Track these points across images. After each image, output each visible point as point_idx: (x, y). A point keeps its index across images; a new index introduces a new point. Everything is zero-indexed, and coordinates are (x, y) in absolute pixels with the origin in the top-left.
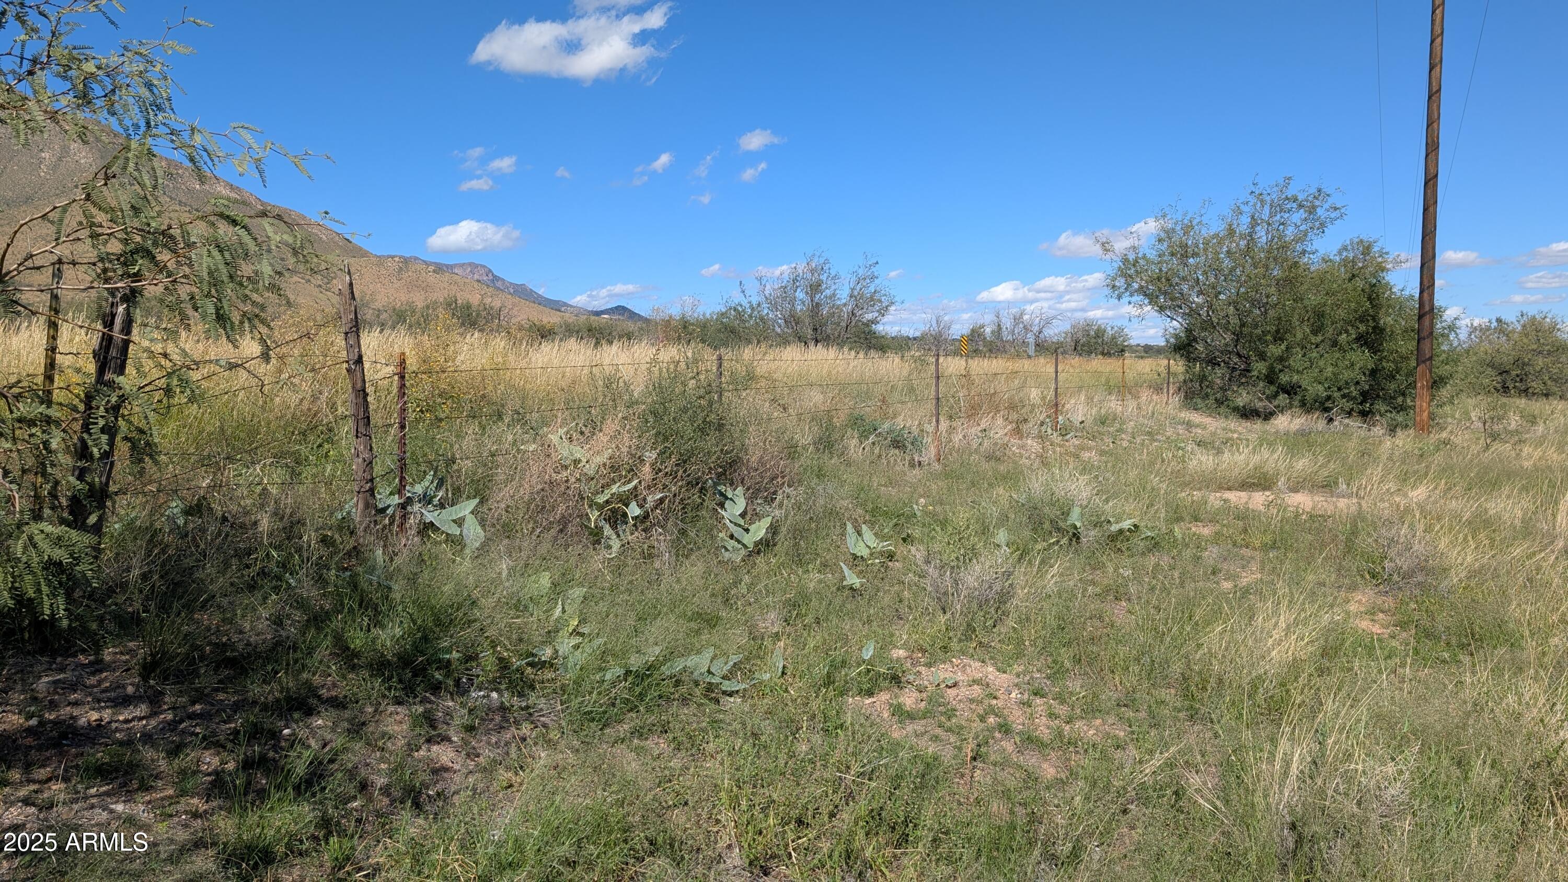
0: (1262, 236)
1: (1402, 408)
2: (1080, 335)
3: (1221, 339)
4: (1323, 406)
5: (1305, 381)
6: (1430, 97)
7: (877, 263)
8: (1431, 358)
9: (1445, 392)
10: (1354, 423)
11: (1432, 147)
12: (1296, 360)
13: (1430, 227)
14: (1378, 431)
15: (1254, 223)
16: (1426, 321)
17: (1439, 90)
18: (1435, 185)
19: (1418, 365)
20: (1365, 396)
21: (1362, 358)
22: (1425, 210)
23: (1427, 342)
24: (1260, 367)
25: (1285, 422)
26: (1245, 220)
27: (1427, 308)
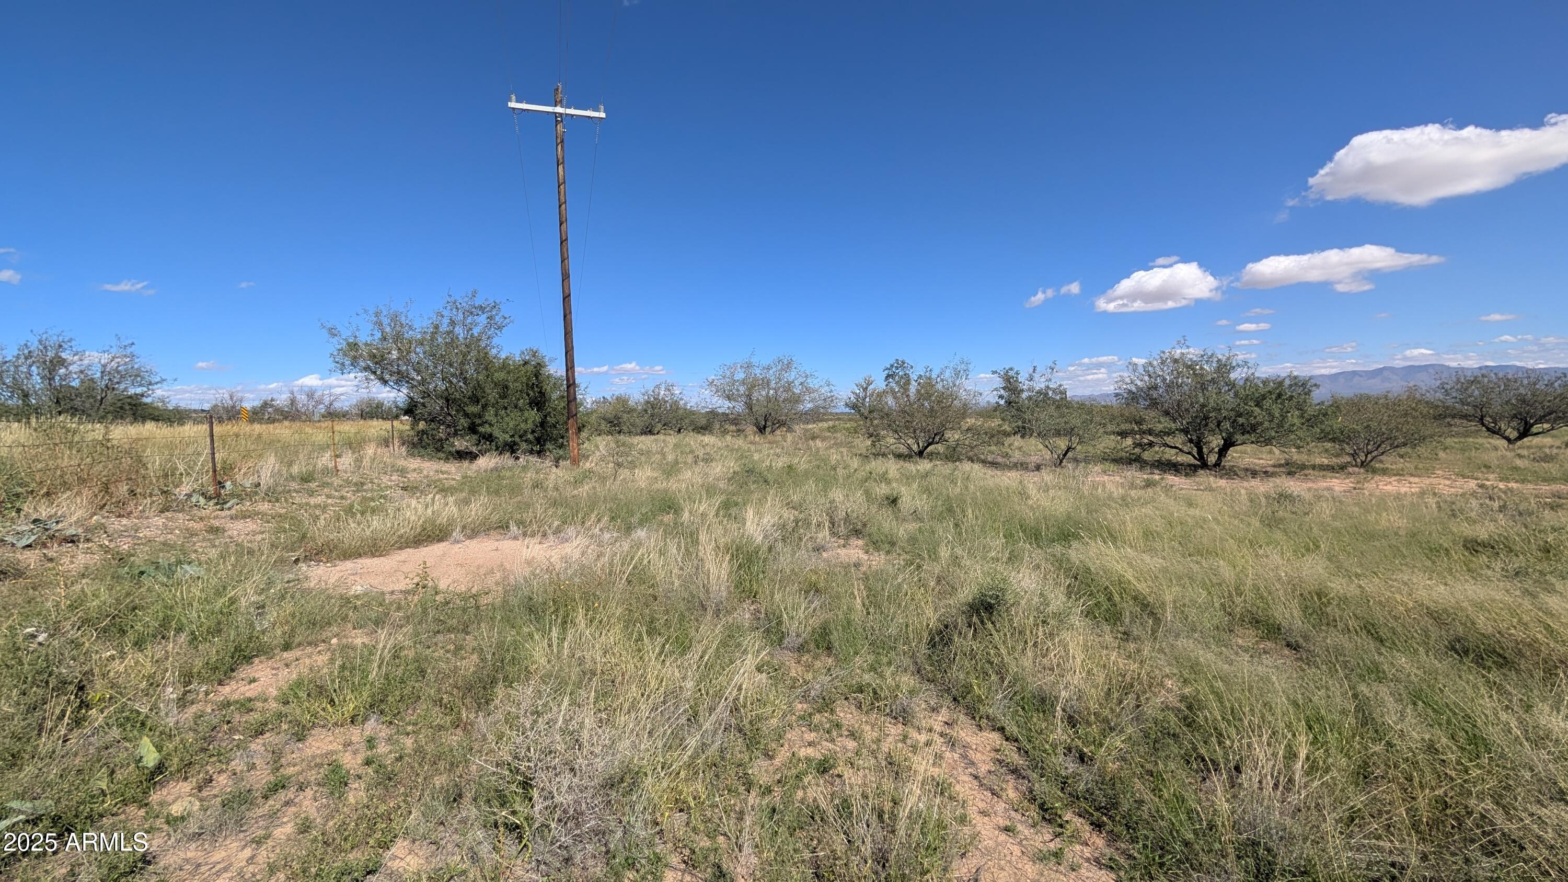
0: (459, 331)
1: (561, 446)
2: (364, 407)
3: (436, 406)
4: (511, 448)
5: (497, 433)
6: (561, 243)
7: (133, 344)
8: (576, 415)
9: (584, 434)
10: (533, 459)
11: (565, 276)
12: (490, 415)
13: (569, 328)
14: (548, 463)
15: (453, 323)
16: (571, 389)
17: (566, 239)
18: (569, 301)
19: (569, 419)
20: (538, 440)
21: (533, 415)
22: (565, 317)
23: (573, 403)
24: (464, 422)
25: (486, 462)
26: (446, 321)
27: (571, 382)
